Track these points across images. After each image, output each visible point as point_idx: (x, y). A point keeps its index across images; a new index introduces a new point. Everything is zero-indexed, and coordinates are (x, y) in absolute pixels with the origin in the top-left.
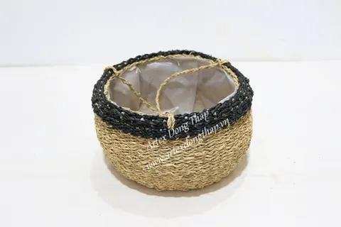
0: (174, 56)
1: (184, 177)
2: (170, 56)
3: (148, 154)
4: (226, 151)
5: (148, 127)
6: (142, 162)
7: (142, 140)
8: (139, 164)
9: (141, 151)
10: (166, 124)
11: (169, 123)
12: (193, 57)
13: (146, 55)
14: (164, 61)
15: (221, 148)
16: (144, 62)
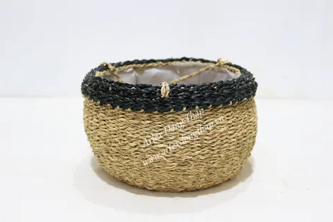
0: (173, 63)
1: (179, 165)
2: (169, 63)
3: (138, 133)
4: (228, 137)
5: (138, 97)
6: (131, 144)
7: (132, 114)
8: (127, 148)
9: (130, 128)
10: (160, 92)
11: (163, 91)
12: (193, 62)
13: (144, 60)
14: (163, 67)
15: (222, 130)
16: (142, 66)
